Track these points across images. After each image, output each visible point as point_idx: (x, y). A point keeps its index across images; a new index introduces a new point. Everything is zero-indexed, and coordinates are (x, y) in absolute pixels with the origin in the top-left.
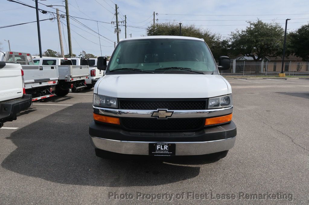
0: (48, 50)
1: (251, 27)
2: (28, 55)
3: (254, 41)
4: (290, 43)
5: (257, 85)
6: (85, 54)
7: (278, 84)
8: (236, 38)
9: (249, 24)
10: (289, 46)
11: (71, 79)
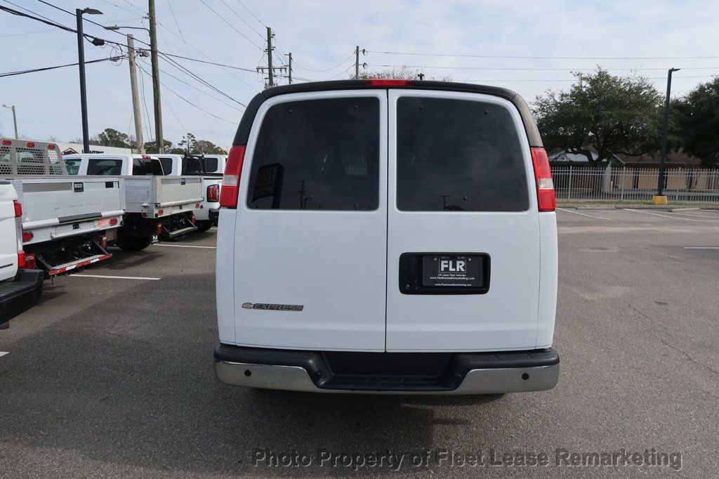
0: (106, 130)
1: (581, 86)
2: (52, 147)
3: (590, 119)
4: (672, 124)
5: (606, 226)
6: (192, 141)
7: (655, 224)
8: (547, 112)
9: (577, 78)
10: (671, 132)
11: (156, 211)
